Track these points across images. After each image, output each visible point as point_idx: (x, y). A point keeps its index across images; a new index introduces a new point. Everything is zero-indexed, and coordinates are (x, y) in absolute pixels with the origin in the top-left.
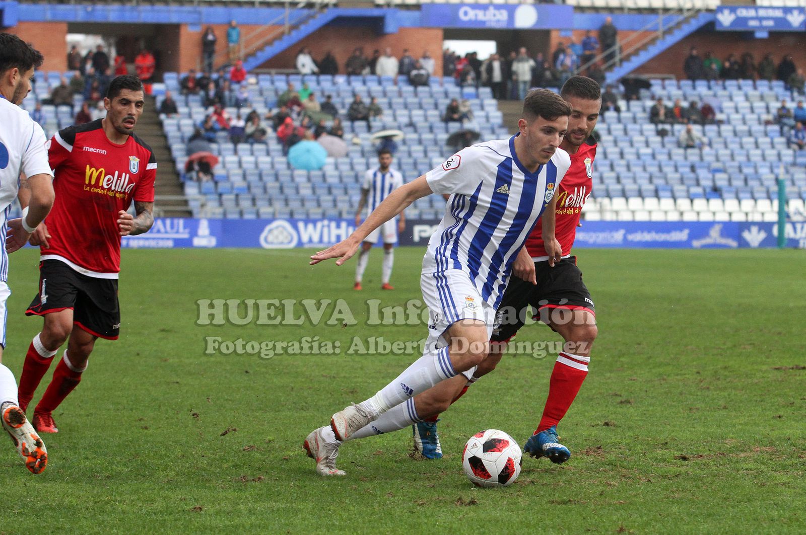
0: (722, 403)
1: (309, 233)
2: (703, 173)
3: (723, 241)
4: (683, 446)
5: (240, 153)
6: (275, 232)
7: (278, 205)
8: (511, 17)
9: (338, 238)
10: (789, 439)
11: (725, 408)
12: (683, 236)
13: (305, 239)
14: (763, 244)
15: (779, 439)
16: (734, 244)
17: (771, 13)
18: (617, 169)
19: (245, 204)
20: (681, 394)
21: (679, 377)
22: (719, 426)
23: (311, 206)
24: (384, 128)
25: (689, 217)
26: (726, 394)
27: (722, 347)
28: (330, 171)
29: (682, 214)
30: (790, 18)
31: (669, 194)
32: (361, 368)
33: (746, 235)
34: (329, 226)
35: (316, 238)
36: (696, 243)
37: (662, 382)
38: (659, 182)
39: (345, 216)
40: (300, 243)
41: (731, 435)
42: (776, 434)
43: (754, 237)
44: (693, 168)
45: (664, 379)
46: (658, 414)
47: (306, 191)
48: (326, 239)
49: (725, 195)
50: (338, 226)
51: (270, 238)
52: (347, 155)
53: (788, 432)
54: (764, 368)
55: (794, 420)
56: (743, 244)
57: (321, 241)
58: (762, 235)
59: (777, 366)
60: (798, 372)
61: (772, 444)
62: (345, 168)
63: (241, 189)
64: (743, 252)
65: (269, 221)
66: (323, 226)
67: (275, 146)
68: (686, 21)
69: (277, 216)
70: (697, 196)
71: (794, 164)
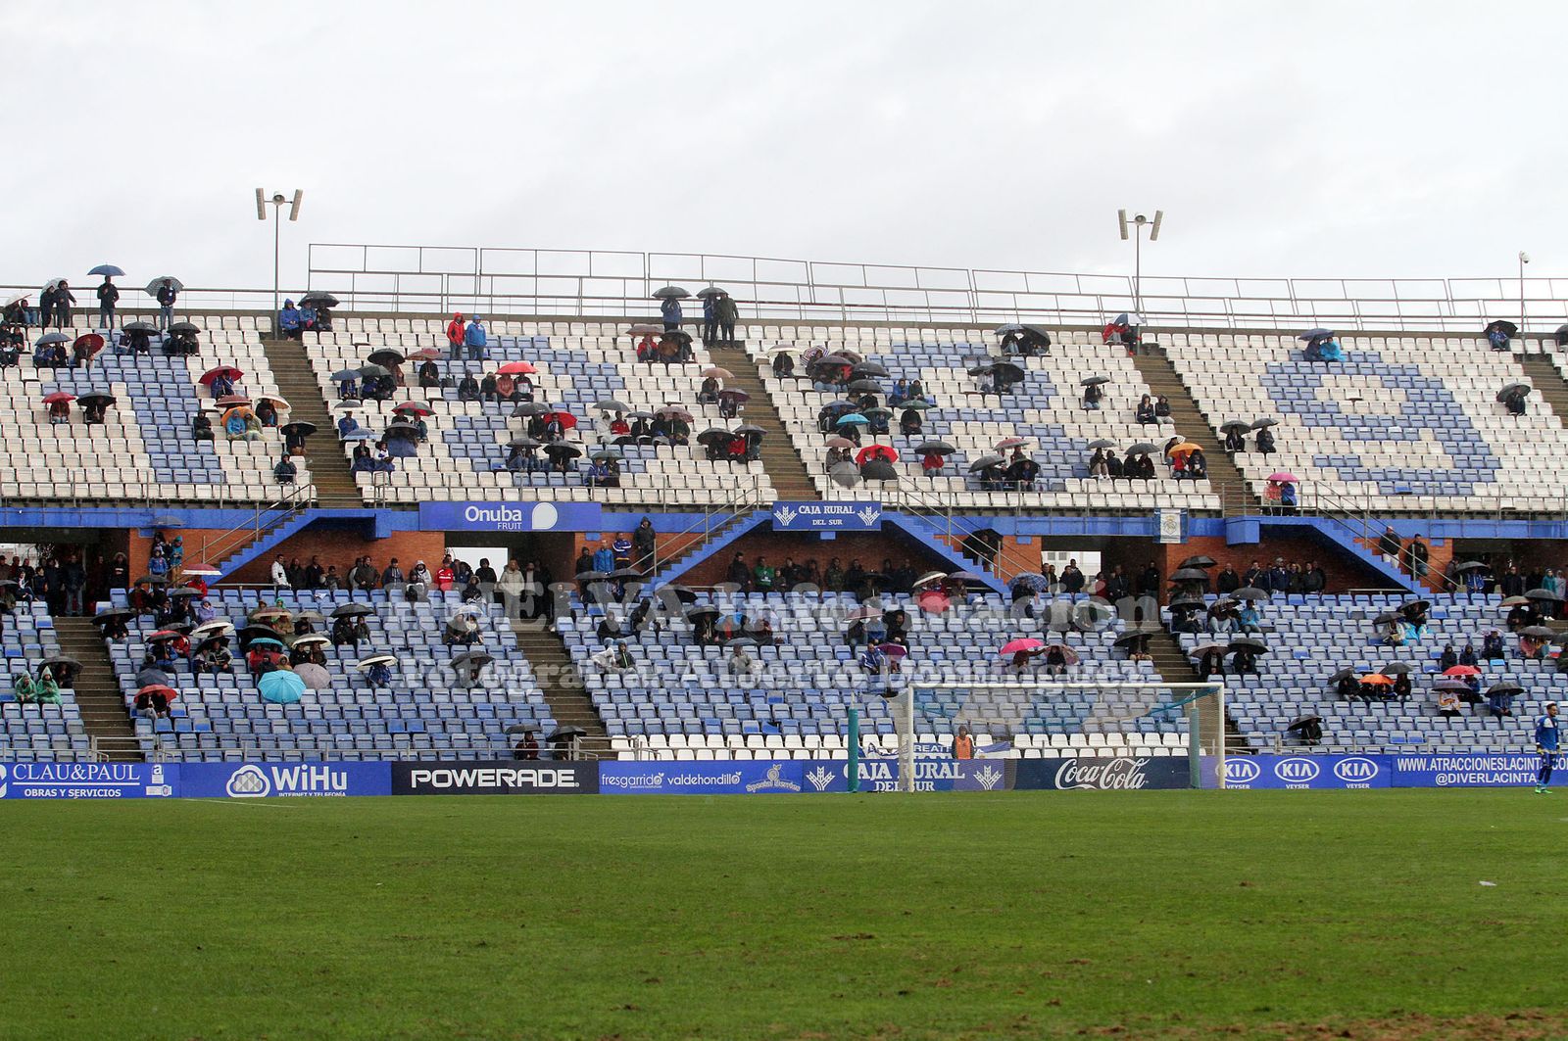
0: (769, 980)
1: (284, 779)
2: (759, 704)
3: (783, 785)
4: (718, 1033)
5: (202, 683)
6: (244, 778)
7: (248, 747)
8: (527, 518)
9: (320, 783)
10: (847, 1023)
11: (772, 986)
12: (735, 779)
13: (280, 786)
14: (830, 787)
15: (837, 1024)
16: (797, 788)
17: (839, 510)
18: (655, 699)
19: (208, 745)
20: (721, 969)
21: (719, 950)
22: (763, 1008)
23: (287, 747)
24: (375, 652)
25: (743, 755)
26: (774, 969)
27: (774, 912)
28: (309, 704)
29: (733, 753)
30: (861, 515)
31: (717, 729)
32: (338, 943)
33: (811, 777)
34: (308, 771)
35: (293, 786)
36: (750, 788)
37: (699, 956)
38: (707, 714)
39: (328, 759)
40: (274, 790)
41: (778, 1019)
42: (831, 1017)
43: (821, 779)
44: (746, 699)
45: (701, 952)
46: (691, 996)
47: (281, 730)
48: (305, 787)
49: (785, 730)
50: (320, 772)
51: (237, 787)
52: (330, 685)
53: (846, 1015)
54: (823, 937)
55: (855, 999)
56: (807, 787)
57: (299, 788)
58: (830, 777)
59: (839, 935)
60: (863, 941)
61: (826, 1029)
62: (327, 701)
63: (204, 727)
64: (808, 797)
65: (238, 766)
66: (301, 771)
67: (242, 675)
68: (738, 520)
69: (247, 759)
70: (753, 731)
71: (868, 691)
